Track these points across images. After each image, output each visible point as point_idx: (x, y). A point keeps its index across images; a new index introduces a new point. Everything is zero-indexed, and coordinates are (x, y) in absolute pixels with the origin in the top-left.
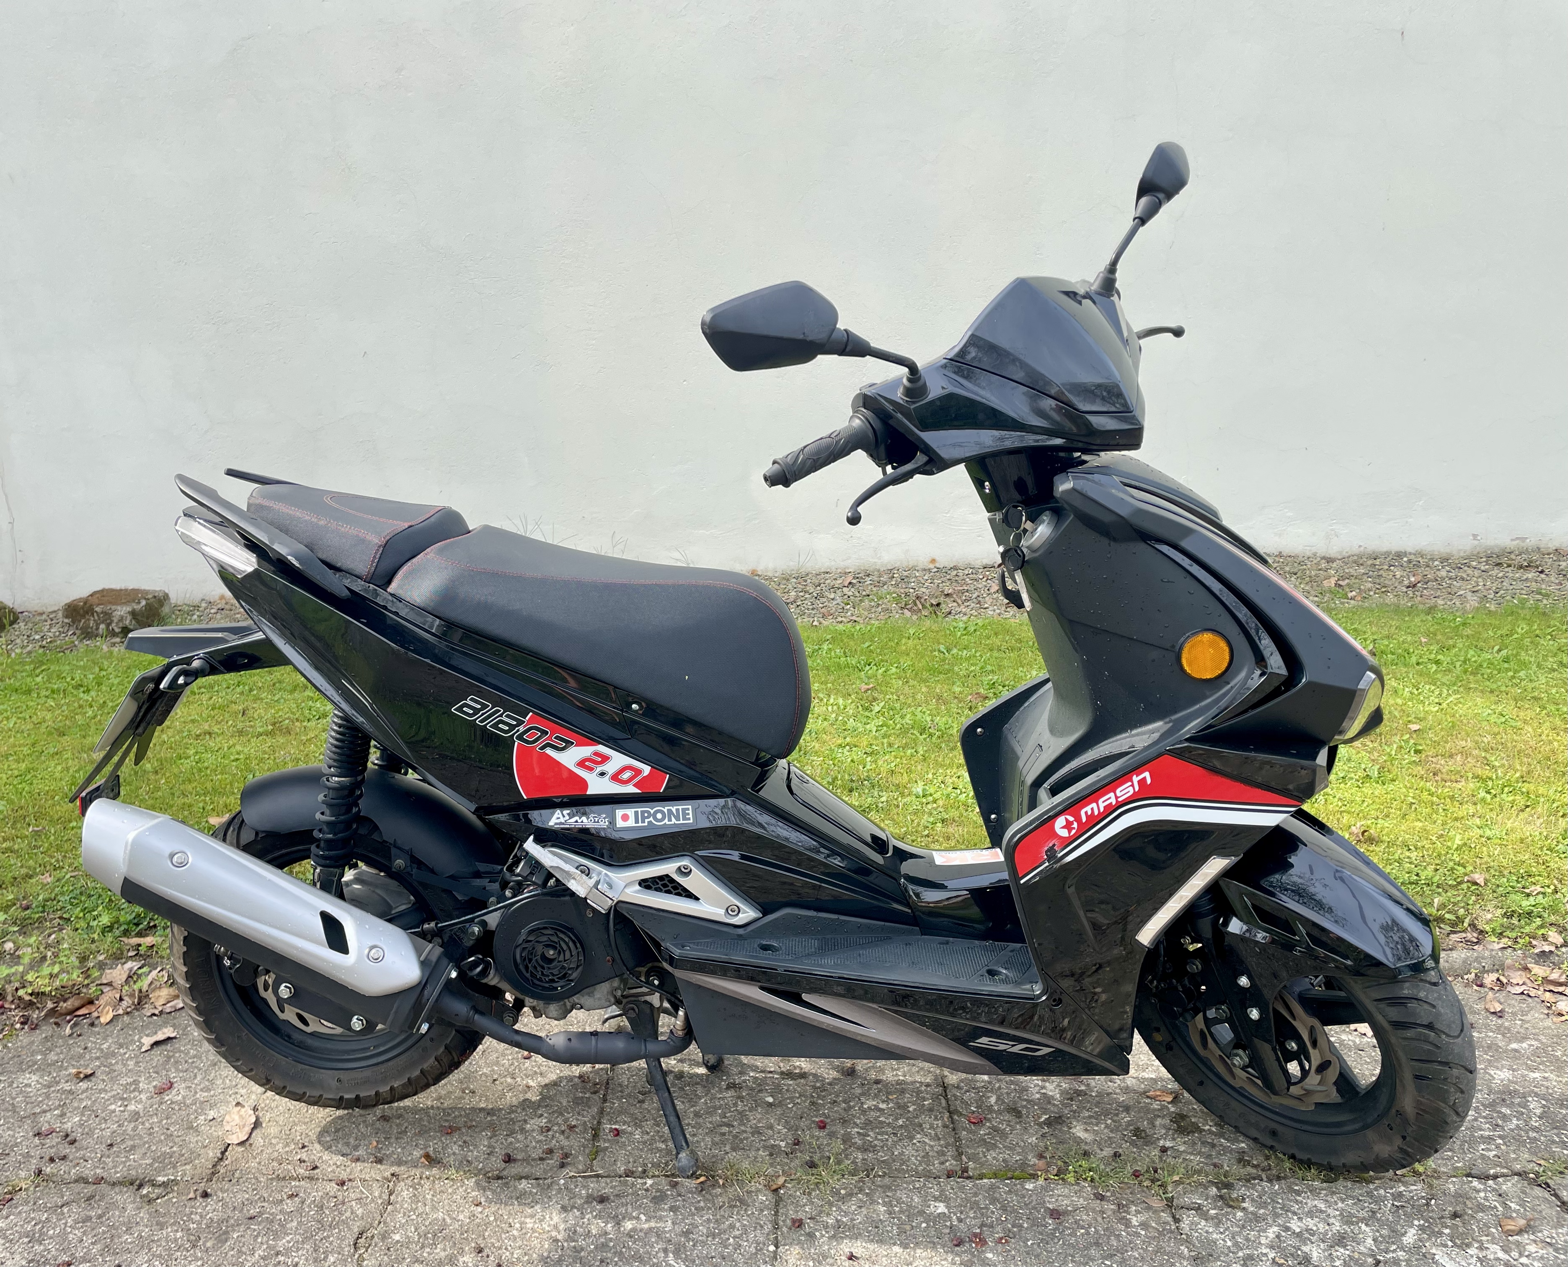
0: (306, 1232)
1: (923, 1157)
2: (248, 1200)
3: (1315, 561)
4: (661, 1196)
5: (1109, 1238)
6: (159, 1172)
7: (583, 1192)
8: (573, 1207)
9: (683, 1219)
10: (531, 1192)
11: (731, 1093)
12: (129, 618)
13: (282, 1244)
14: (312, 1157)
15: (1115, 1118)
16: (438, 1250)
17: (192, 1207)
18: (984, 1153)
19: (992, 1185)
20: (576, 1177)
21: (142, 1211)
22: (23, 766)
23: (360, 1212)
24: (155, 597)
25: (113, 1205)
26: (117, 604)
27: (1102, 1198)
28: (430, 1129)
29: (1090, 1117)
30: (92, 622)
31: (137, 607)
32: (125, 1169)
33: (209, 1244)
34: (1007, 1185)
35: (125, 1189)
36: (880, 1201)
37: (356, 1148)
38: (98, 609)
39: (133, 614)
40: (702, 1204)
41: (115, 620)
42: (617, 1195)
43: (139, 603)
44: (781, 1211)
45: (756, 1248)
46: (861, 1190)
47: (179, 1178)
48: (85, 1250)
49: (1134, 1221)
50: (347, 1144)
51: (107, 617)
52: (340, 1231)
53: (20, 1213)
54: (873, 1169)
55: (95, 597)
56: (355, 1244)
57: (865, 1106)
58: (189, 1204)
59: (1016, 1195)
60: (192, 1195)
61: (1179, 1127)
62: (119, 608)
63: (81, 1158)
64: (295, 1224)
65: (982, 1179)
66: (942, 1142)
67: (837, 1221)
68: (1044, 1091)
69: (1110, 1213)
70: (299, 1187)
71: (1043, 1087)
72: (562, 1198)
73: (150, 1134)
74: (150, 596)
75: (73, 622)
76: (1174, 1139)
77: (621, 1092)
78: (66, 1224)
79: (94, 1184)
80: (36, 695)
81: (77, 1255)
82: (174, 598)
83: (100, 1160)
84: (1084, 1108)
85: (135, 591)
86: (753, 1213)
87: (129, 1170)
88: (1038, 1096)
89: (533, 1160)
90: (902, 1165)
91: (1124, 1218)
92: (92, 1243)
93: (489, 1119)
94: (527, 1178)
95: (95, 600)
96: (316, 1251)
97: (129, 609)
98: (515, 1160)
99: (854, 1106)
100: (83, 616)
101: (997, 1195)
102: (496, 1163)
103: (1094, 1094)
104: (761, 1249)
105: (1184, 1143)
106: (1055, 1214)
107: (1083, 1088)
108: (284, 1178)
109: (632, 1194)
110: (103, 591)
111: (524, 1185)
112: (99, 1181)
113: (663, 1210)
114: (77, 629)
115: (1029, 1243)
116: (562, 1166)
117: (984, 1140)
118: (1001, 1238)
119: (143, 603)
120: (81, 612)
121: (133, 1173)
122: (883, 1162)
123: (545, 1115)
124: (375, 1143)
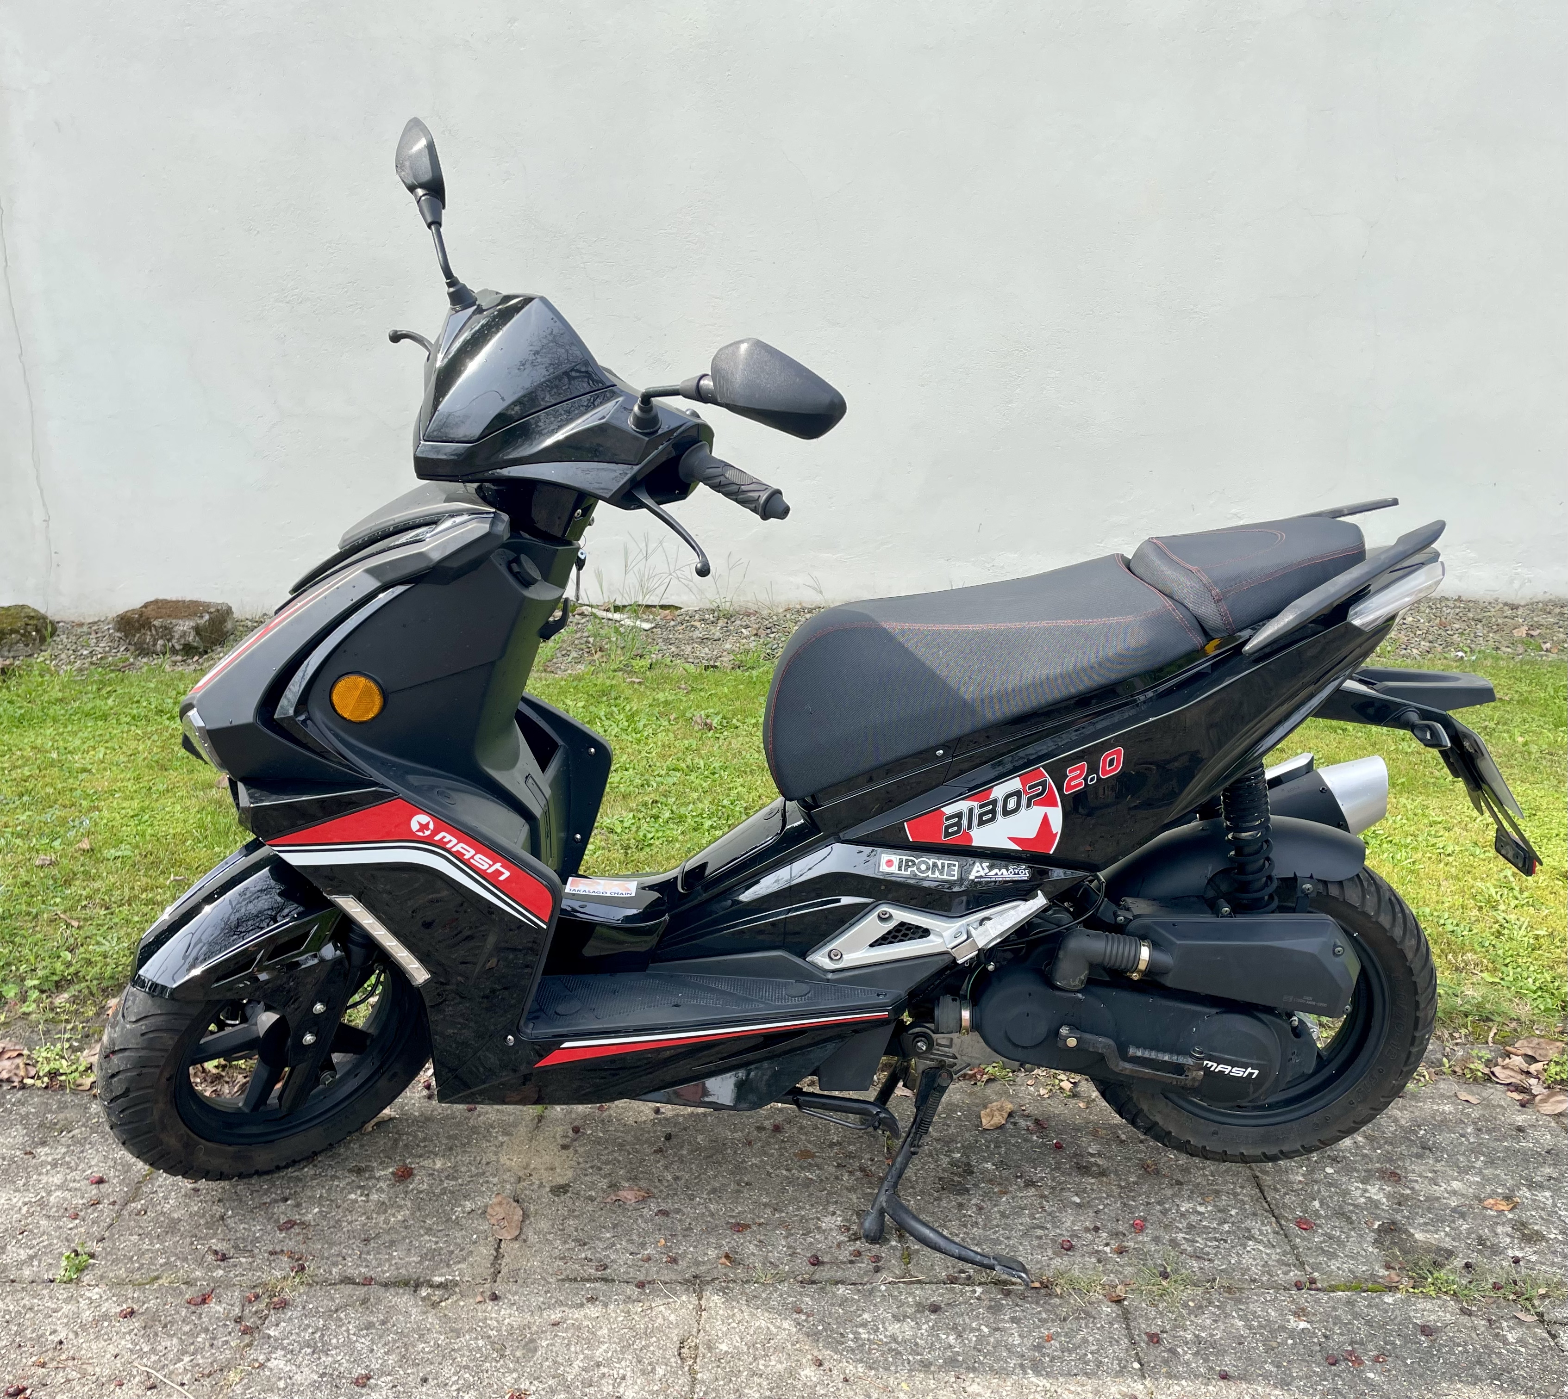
0: (621, 1340)
1: (1263, 1266)
2: (543, 1303)
3: (1498, 608)
4: (996, 1305)
5: (1489, 1356)
6: (434, 1270)
7: (910, 1299)
8: (905, 1317)
9: (1030, 1332)
10: (853, 1299)
11: (1032, 1191)
12: (193, 634)
13: (600, 1353)
14: (598, 1255)
15: (1453, 1225)
16: (773, 1363)
17: (485, 1311)
18: (1326, 1263)
19: (1349, 1298)
20: (895, 1283)
21: (430, 1315)
22: (135, 804)
23: (672, 1318)
24: (218, 611)
25: (392, 1309)
26: (176, 617)
27: (1470, 1314)
28: (717, 1226)
29: (1425, 1224)
30: (148, 637)
31: (201, 622)
32: (393, 1268)
33: (518, 1354)
34: (1364, 1298)
35: (401, 1291)
36: (1234, 1314)
37: (643, 1245)
38: (156, 623)
39: (197, 630)
40: (1044, 1315)
41: (177, 636)
42: (949, 1304)
43: (202, 617)
44: (1132, 1324)
45: (1119, 1364)
46: (1210, 1303)
47: (458, 1278)
48: (380, 1361)
49: (1511, 1338)
50: (631, 1241)
51: (167, 632)
52: (658, 1340)
53: (290, 1319)
54: (1214, 1280)
55: (149, 608)
56: (680, 1354)
57: (1183, 1209)
58: (479, 1307)
59: (1379, 1310)
60: (479, 1298)
61: (1524, 1235)
62: (181, 622)
63: (338, 1255)
64: (605, 1331)
65: (1333, 1291)
66: (1278, 1251)
67: (1197, 1336)
68: (1367, 1195)
69: (1483, 1329)
70: (595, 1289)
71: (1366, 1191)
72: (890, 1307)
73: (406, 1228)
74: (212, 610)
75: (126, 637)
76: (1522, 1249)
77: (912, 1187)
78: (348, 1330)
79: (364, 1285)
80: (114, 721)
81: (372, 1366)
82: (237, 614)
83: (360, 1257)
84: (1417, 1213)
85: (195, 604)
86: (1102, 1326)
87: (398, 1269)
88: (1363, 1200)
89: (844, 1263)
90: (1243, 1275)
91: (1497, 1335)
92: (386, 1353)
93: (777, 1215)
94: (842, 1282)
95: (149, 611)
96: (640, 1362)
97: (192, 624)
98: (823, 1263)
99: (1170, 1210)
100: (138, 630)
101: (1357, 1309)
102: (804, 1268)
103: (1422, 1198)
104: (1125, 1367)
105: (1535, 1252)
106: (1426, 1330)
107: (1408, 1192)
108: (575, 1280)
109: (965, 1303)
110: (156, 602)
111: (841, 1290)
112: (368, 1281)
113: (1003, 1320)
114: (130, 644)
115: (1409, 1361)
116: (877, 1270)
117: (1322, 1248)
118: (1378, 1357)
119: (207, 617)
120: (137, 624)
121: (403, 1271)
122: (1222, 1271)
123: (838, 1212)
124: (663, 1241)
